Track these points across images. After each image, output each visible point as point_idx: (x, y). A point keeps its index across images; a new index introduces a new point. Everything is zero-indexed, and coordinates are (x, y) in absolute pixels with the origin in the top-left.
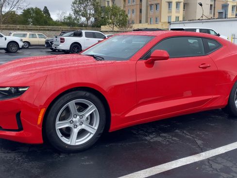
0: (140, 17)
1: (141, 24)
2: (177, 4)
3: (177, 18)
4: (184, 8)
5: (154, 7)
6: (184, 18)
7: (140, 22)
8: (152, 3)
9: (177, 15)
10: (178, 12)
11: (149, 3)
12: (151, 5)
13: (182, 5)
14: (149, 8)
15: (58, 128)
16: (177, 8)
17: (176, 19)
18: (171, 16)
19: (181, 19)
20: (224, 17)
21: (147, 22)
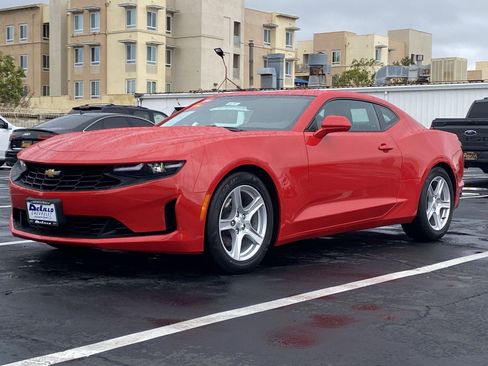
0: (45, 78)
1: (47, 98)
2: (149, 49)
3: (152, 85)
4: (168, 61)
5: (85, 54)
6: (168, 85)
7: (45, 92)
8: (81, 43)
9: (153, 77)
10: (152, 69)
11: (71, 41)
12: (77, 48)
13: (162, 52)
14: (70, 54)
15: (221, 229)
16: (149, 58)
17: (149, 87)
18: (134, 81)
19: (161, 87)
20: (274, 86)
21: (65, 92)
